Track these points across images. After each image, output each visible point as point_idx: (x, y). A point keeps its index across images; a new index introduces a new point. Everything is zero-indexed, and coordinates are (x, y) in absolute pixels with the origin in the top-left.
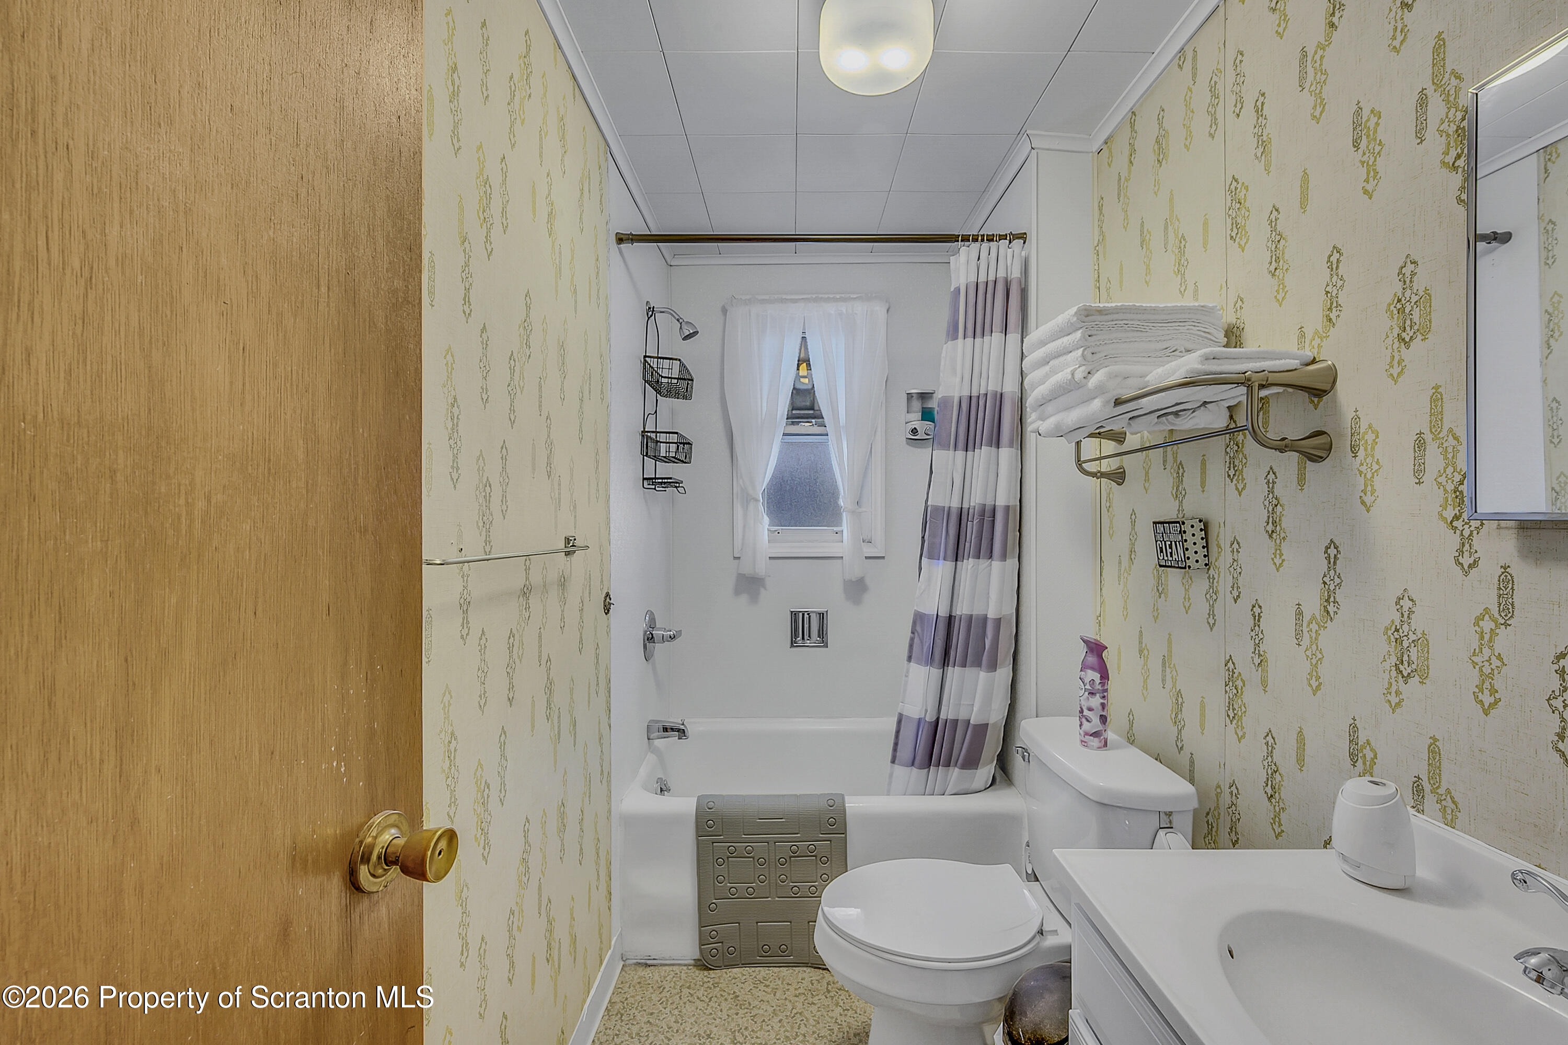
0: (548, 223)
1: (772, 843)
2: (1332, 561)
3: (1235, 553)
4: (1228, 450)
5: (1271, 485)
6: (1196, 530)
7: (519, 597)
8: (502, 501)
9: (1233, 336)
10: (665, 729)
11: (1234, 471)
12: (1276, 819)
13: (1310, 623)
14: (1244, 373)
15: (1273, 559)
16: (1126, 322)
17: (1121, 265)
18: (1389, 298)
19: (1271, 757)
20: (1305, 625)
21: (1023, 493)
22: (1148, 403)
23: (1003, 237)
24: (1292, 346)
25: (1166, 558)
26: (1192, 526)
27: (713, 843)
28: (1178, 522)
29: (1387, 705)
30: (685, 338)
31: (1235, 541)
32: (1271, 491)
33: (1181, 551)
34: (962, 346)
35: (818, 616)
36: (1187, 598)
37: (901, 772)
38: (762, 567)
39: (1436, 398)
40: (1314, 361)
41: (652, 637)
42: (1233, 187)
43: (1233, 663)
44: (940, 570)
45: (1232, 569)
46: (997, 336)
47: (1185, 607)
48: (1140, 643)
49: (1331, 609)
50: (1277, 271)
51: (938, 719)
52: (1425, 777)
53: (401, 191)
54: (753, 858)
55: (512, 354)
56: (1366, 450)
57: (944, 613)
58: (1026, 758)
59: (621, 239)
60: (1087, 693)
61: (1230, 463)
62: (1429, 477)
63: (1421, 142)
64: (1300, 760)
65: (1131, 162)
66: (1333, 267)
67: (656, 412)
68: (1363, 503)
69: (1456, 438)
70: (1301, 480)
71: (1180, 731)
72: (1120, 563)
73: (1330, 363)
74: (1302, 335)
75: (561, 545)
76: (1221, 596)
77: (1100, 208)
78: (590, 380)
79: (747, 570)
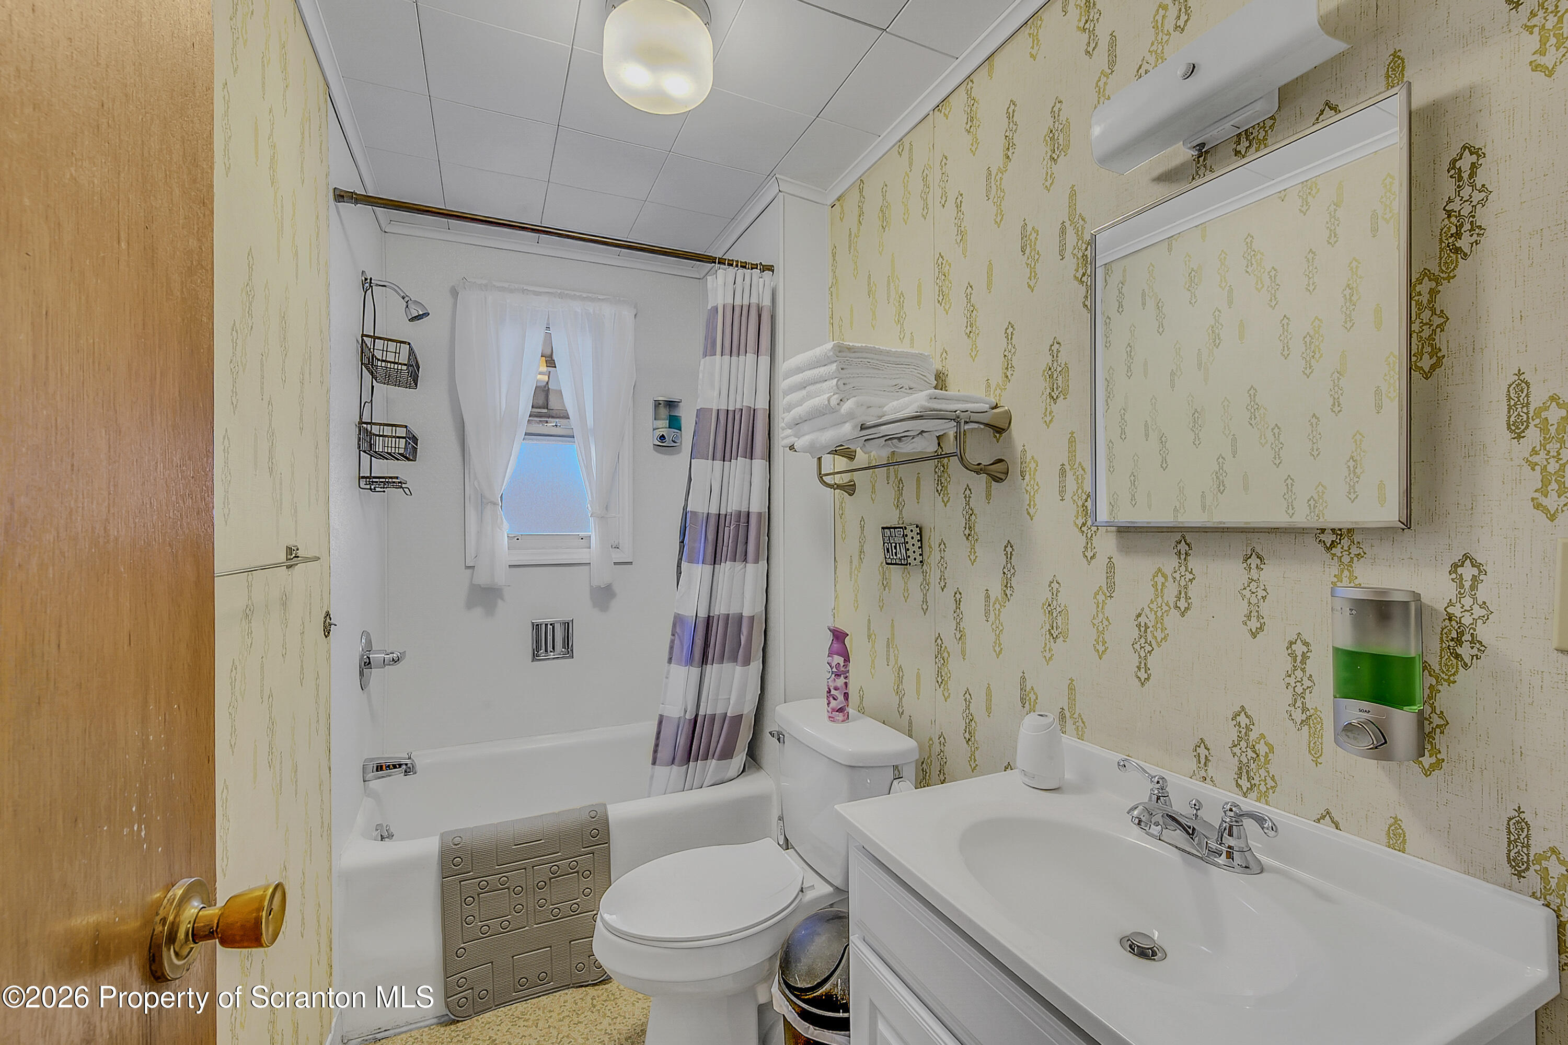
0: (270, 168)
1: (530, 870)
2: (1009, 556)
3: (942, 552)
4: (937, 470)
5: (967, 499)
6: (914, 534)
7: (241, 620)
8: (224, 504)
9: (941, 381)
10: (380, 768)
11: (941, 487)
12: (972, 757)
13: (995, 603)
14: (955, 412)
15: (969, 556)
16: (869, 361)
17: (852, 307)
18: (1044, 367)
19: (969, 709)
20: (991, 604)
21: (771, 501)
22: (884, 430)
23: (754, 267)
24: (980, 393)
25: (892, 557)
26: (912, 531)
27: (460, 882)
28: (902, 528)
29: (1044, 659)
30: (412, 320)
31: (942, 542)
32: (968, 504)
33: (903, 551)
34: (719, 362)
35: (563, 627)
36: (906, 590)
37: (662, 771)
38: (501, 577)
39: (1072, 441)
40: (996, 407)
41: (370, 663)
42: (939, 262)
43: (941, 640)
44: (697, 573)
45: (940, 565)
46: (751, 356)
47: (904, 597)
48: (869, 629)
49: (1008, 592)
50: (971, 334)
51: (697, 716)
52: (1066, 708)
53: (196, 133)
54: (508, 888)
55: (234, 324)
56: (1030, 475)
57: (703, 614)
58: (781, 740)
59: (340, 196)
60: (833, 675)
61: (938, 480)
62: (1068, 496)
63: (1063, 259)
64: (989, 709)
65: (860, 222)
66: (1009, 338)
67: (371, 400)
68: (1028, 513)
69: (1083, 470)
70: (988, 496)
71: (901, 700)
72: (851, 562)
73: (1006, 408)
74: (988, 386)
75: (282, 557)
76: (932, 586)
77: (834, 255)
78: (310, 360)
79: (482, 579)
